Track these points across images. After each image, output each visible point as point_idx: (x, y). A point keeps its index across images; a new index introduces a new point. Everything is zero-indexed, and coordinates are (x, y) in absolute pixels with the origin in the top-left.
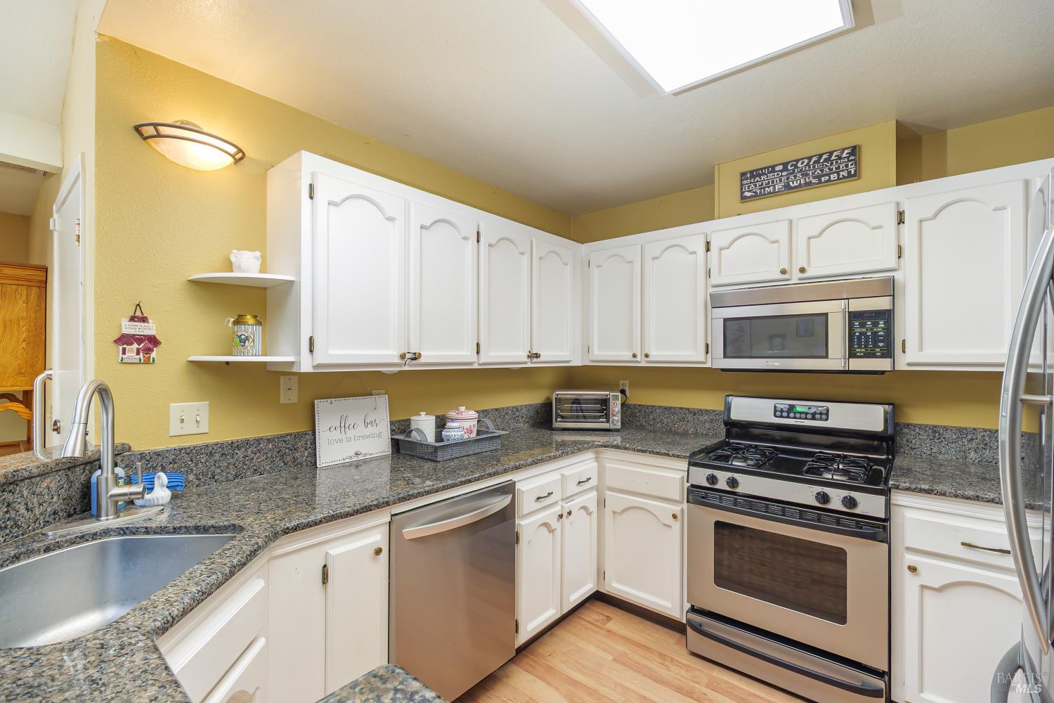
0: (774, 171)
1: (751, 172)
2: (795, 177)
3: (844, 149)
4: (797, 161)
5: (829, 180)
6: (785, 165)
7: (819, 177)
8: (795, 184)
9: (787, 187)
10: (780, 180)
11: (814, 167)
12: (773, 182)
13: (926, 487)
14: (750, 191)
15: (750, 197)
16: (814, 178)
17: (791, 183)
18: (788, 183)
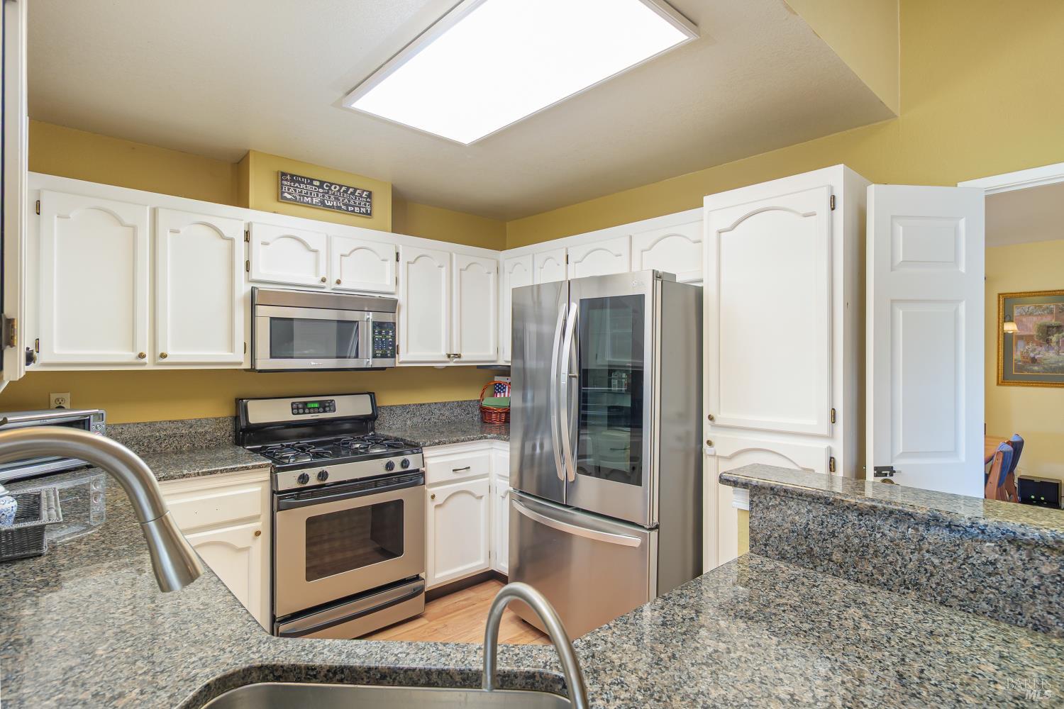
0: (311, 184)
1: (292, 176)
2: (330, 197)
3: (365, 191)
4: (332, 184)
5: (353, 211)
6: (322, 183)
7: (347, 205)
8: (329, 204)
9: (323, 203)
10: (317, 195)
11: (344, 195)
12: (311, 194)
13: (437, 441)
14: (290, 194)
15: (290, 199)
16: (344, 204)
17: (326, 201)
18: (324, 200)
